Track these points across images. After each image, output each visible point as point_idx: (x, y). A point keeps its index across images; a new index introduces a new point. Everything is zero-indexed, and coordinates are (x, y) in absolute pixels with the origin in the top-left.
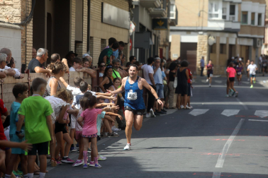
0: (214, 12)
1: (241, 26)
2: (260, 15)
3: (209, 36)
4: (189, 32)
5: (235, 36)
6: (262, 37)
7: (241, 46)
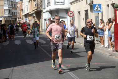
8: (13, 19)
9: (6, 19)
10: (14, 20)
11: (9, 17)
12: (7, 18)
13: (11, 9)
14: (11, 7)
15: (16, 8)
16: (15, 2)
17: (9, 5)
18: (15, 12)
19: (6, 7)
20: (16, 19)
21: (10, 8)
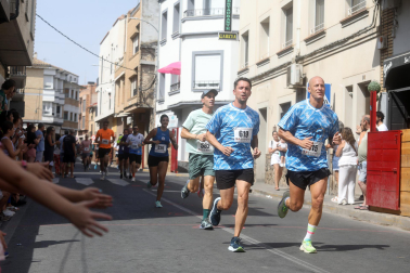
11: (55, 124)
13: (62, 102)
14: (63, 96)
15: (76, 102)
16: (76, 84)
17: (59, 91)
18: (71, 113)
19: (50, 96)
21: (61, 99)
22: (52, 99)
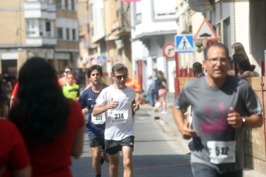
0: (31, 29)
1: (58, 42)
2: (74, 31)
3: (28, 52)
4: (8, 49)
5: (52, 51)
6: (77, 50)
7: (59, 60)
8: (63, 57)
9: (31, 55)
10: (67, 57)
11: (45, 47)
12: (37, 50)
13: (52, 16)
14: (53, 8)
15: (73, 14)
18: (68, 30)
19: (34, 11)
20: (74, 56)
21: (49, 12)
22: (38, 14)
